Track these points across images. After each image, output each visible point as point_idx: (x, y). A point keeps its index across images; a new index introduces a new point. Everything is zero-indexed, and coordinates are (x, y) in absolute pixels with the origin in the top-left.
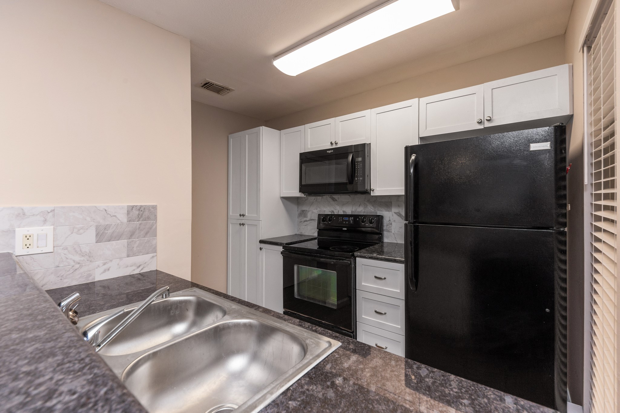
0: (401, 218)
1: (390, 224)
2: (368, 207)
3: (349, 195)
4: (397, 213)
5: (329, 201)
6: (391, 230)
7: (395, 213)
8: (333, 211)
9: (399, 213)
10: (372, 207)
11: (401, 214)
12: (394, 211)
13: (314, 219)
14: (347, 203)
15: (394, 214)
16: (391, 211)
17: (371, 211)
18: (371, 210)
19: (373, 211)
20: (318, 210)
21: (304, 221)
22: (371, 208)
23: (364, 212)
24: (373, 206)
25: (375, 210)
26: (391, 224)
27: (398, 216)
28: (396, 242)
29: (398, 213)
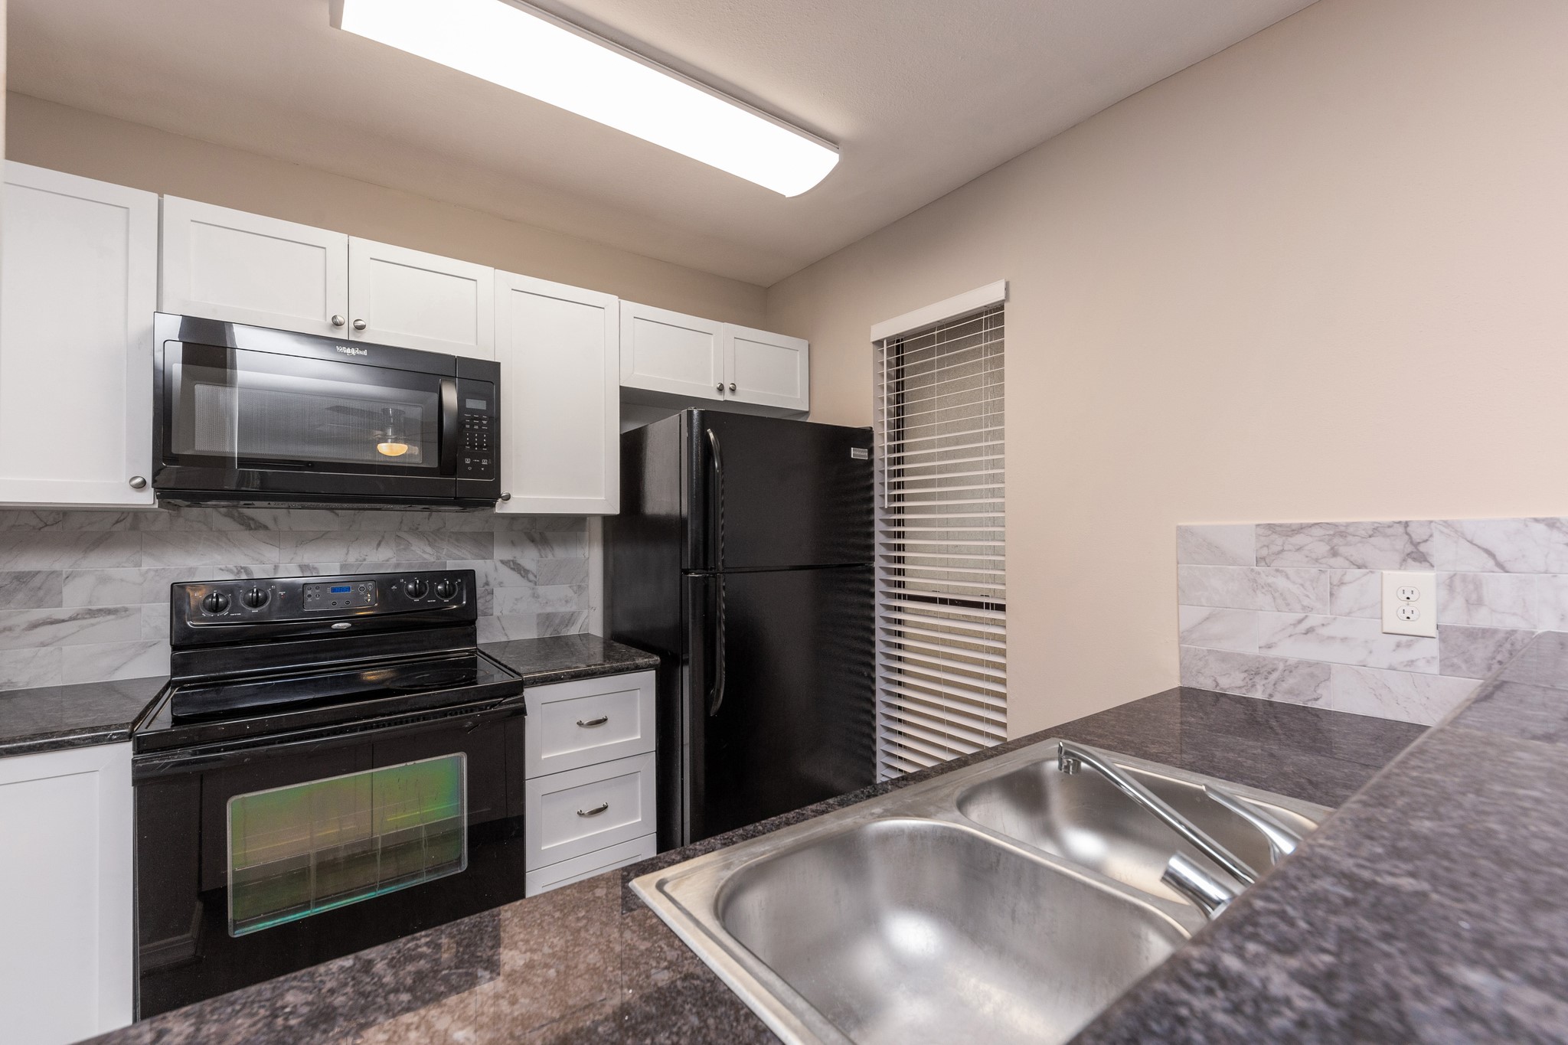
0: (520, 573)
1: (489, 594)
2: (413, 548)
3: (331, 509)
4: (509, 561)
5: (219, 531)
6: (492, 608)
7: (502, 562)
8: (246, 570)
9: (513, 561)
10: (428, 549)
11: (519, 564)
12: (501, 559)
13: (110, 607)
14: (323, 535)
15: (499, 565)
16: (492, 558)
17: (425, 559)
18: (425, 556)
19: (432, 559)
20: (144, 568)
21: (35, 626)
22: (424, 552)
23: (398, 565)
24: (430, 545)
25: (438, 558)
26: (492, 593)
27: (511, 569)
28: (504, 639)
29: (511, 563)
